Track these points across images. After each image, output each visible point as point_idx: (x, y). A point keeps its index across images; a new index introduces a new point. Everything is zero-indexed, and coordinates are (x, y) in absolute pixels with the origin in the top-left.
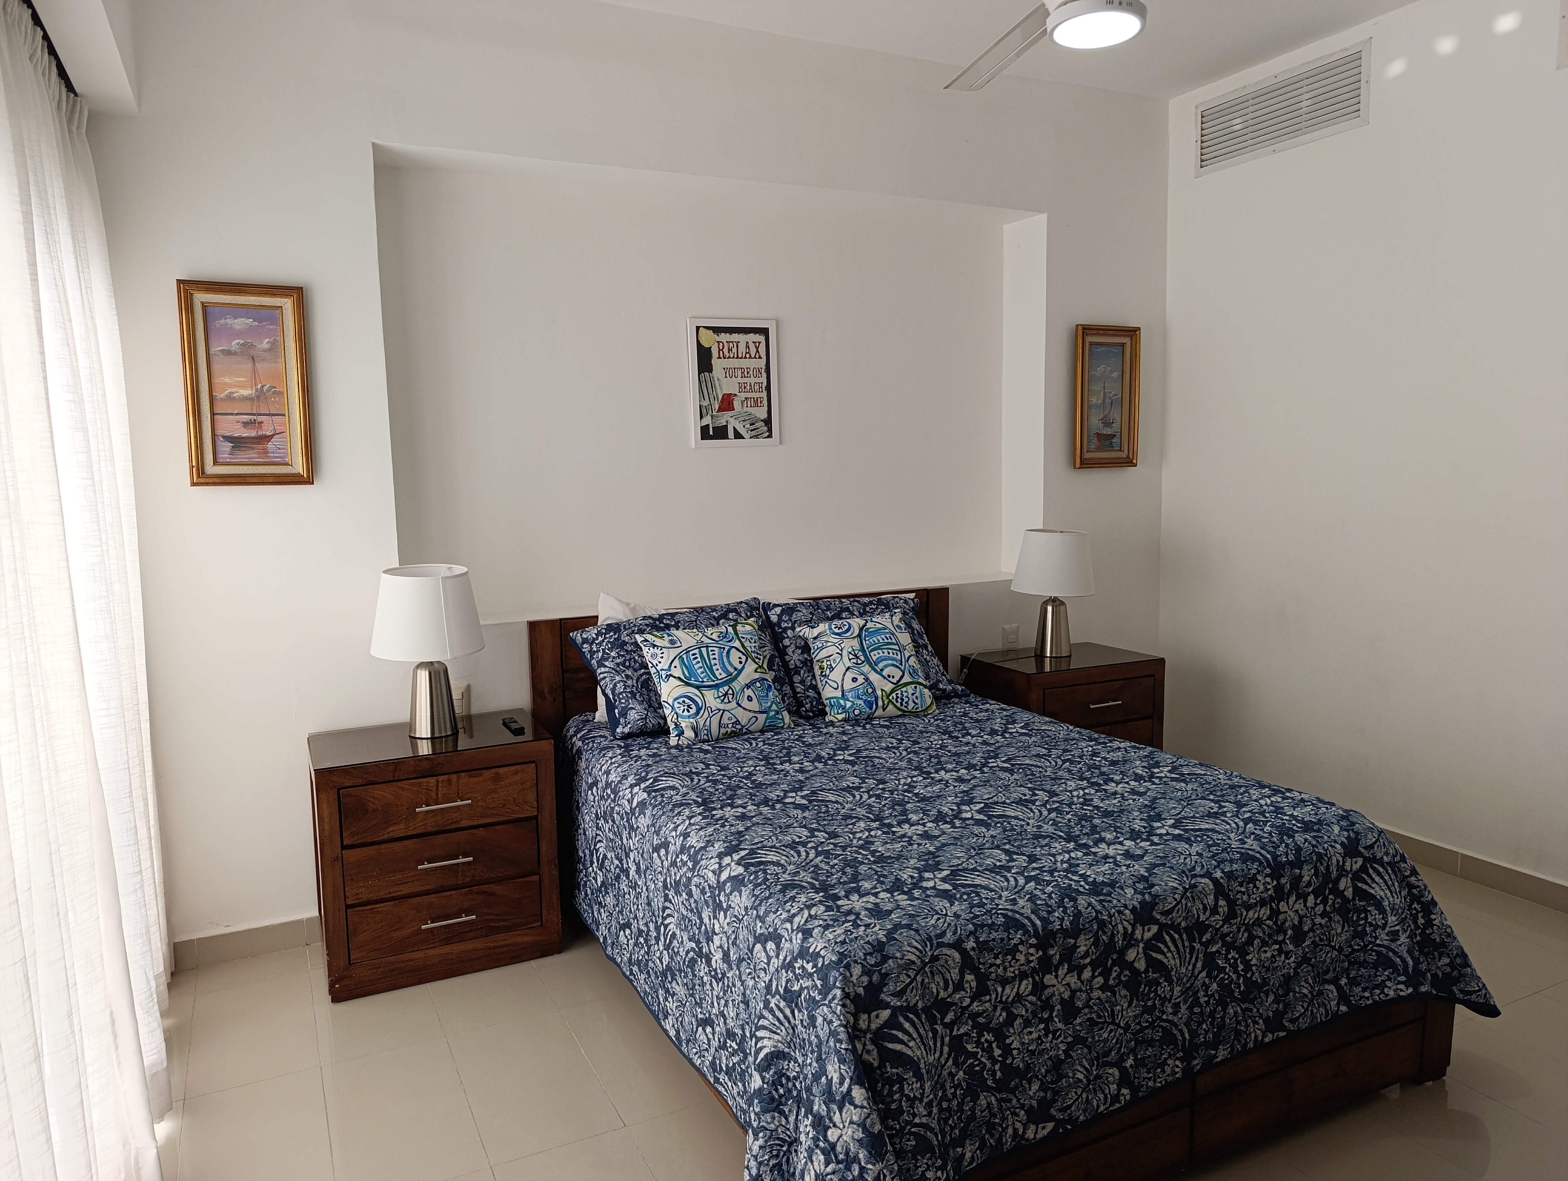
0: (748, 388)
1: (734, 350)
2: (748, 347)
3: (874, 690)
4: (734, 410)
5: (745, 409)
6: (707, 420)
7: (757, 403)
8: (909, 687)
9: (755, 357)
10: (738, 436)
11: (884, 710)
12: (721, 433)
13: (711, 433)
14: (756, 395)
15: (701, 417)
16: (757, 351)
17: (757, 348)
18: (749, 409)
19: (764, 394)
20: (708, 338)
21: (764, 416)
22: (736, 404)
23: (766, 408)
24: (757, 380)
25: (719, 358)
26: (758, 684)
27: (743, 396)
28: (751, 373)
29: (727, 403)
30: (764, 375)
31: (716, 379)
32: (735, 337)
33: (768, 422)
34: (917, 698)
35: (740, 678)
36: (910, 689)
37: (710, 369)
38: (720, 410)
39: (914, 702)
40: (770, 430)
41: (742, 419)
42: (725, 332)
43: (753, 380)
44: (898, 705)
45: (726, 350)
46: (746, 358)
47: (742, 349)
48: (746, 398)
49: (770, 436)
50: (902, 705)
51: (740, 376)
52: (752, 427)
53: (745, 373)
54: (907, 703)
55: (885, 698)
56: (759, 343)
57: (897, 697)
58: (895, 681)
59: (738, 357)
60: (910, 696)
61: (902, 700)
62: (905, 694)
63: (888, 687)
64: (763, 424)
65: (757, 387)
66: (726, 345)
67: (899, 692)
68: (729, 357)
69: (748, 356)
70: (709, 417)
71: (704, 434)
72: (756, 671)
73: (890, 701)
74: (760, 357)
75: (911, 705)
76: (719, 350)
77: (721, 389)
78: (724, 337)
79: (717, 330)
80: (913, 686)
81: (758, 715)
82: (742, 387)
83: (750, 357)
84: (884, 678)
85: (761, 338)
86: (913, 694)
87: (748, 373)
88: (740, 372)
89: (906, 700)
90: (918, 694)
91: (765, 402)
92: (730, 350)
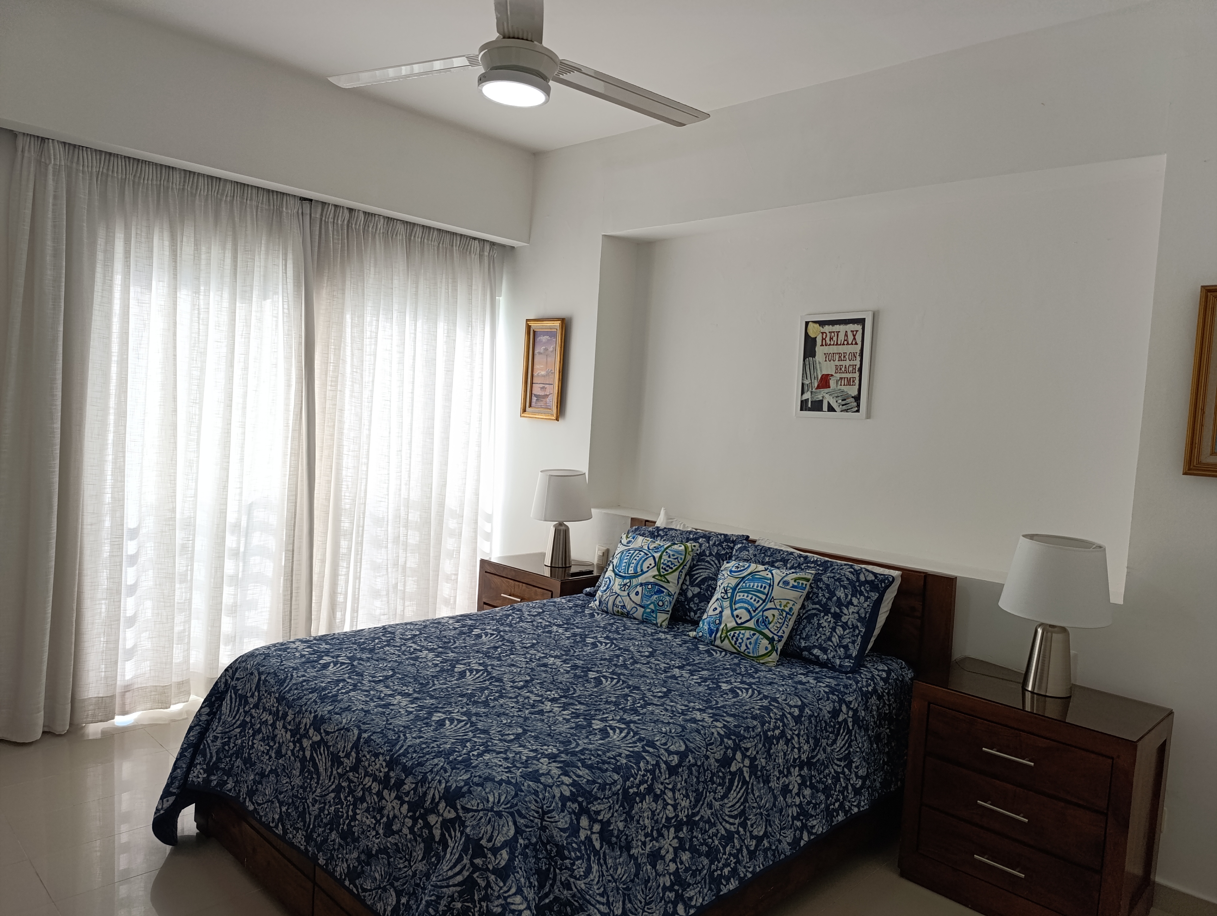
0: (843, 369)
1: (835, 339)
2: (846, 335)
3: (720, 623)
4: (829, 387)
5: (839, 387)
6: (807, 396)
7: (849, 382)
8: (748, 631)
9: (852, 344)
10: (831, 409)
11: (722, 641)
12: (817, 406)
13: (809, 406)
14: (849, 376)
15: (803, 393)
16: (854, 339)
17: (854, 336)
18: (843, 387)
19: (857, 375)
20: (814, 331)
21: (855, 393)
22: (832, 383)
23: (857, 387)
24: (852, 363)
25: (822, 345)
26: (650, 586)
27: (838, 376)
28: (847, 357)
29: (824, 382)
30: (858, 358)
31: (817, 362)
32: (837, 328)
33: (857, 398)
34: (750, 643)
35: (640, 578)
36: (748, 634)
37: (813, 355)
38: (818, 387)
39: (746, 646)
40: (858, 406)
41: (836, 395)
42: (829, 325)
43: (848, 363)
44: (733, 642)
45: (828, 339)
46: (844, 344)
47: (842, 337)
48: (841, 378)
49: (858, 411)
50: (736, 644)
51: (837, 359)
52: (844, 402)
53: (842, 357)
54: (740, 643)
55: (724, 632)
56: (857, 331)
57: (734, 636)
58: (739, 621)
59: (837, 344)
60: (745, 639)
61: (737, 639)
62: (741, 636)
63: (731, 624)
64: (853, 400)
65: (851, 369)
66: (828, 334)
67: (738, 632)
68: (830, 345)
69: (846, 343)
70: (809, 393)
71: (804, 406)
72: (654, 577)
73: (727, 636)
74: (856, 344)
75: (743, 648)
76: (823, 339)
77: (821, 371)
78: (827, 329)
79: (822, 323)
80: (752, 632)
81: (638, 608)
82: (838, 369)
83: (848, 344)
84: (733, 616)
85: (859, 327)
86: (748, 639)
87: (844, 357)
88: (837, 356)
89: (740, 641)
90: (752, 640)
91: (857, 382)
92: (831, 339)
